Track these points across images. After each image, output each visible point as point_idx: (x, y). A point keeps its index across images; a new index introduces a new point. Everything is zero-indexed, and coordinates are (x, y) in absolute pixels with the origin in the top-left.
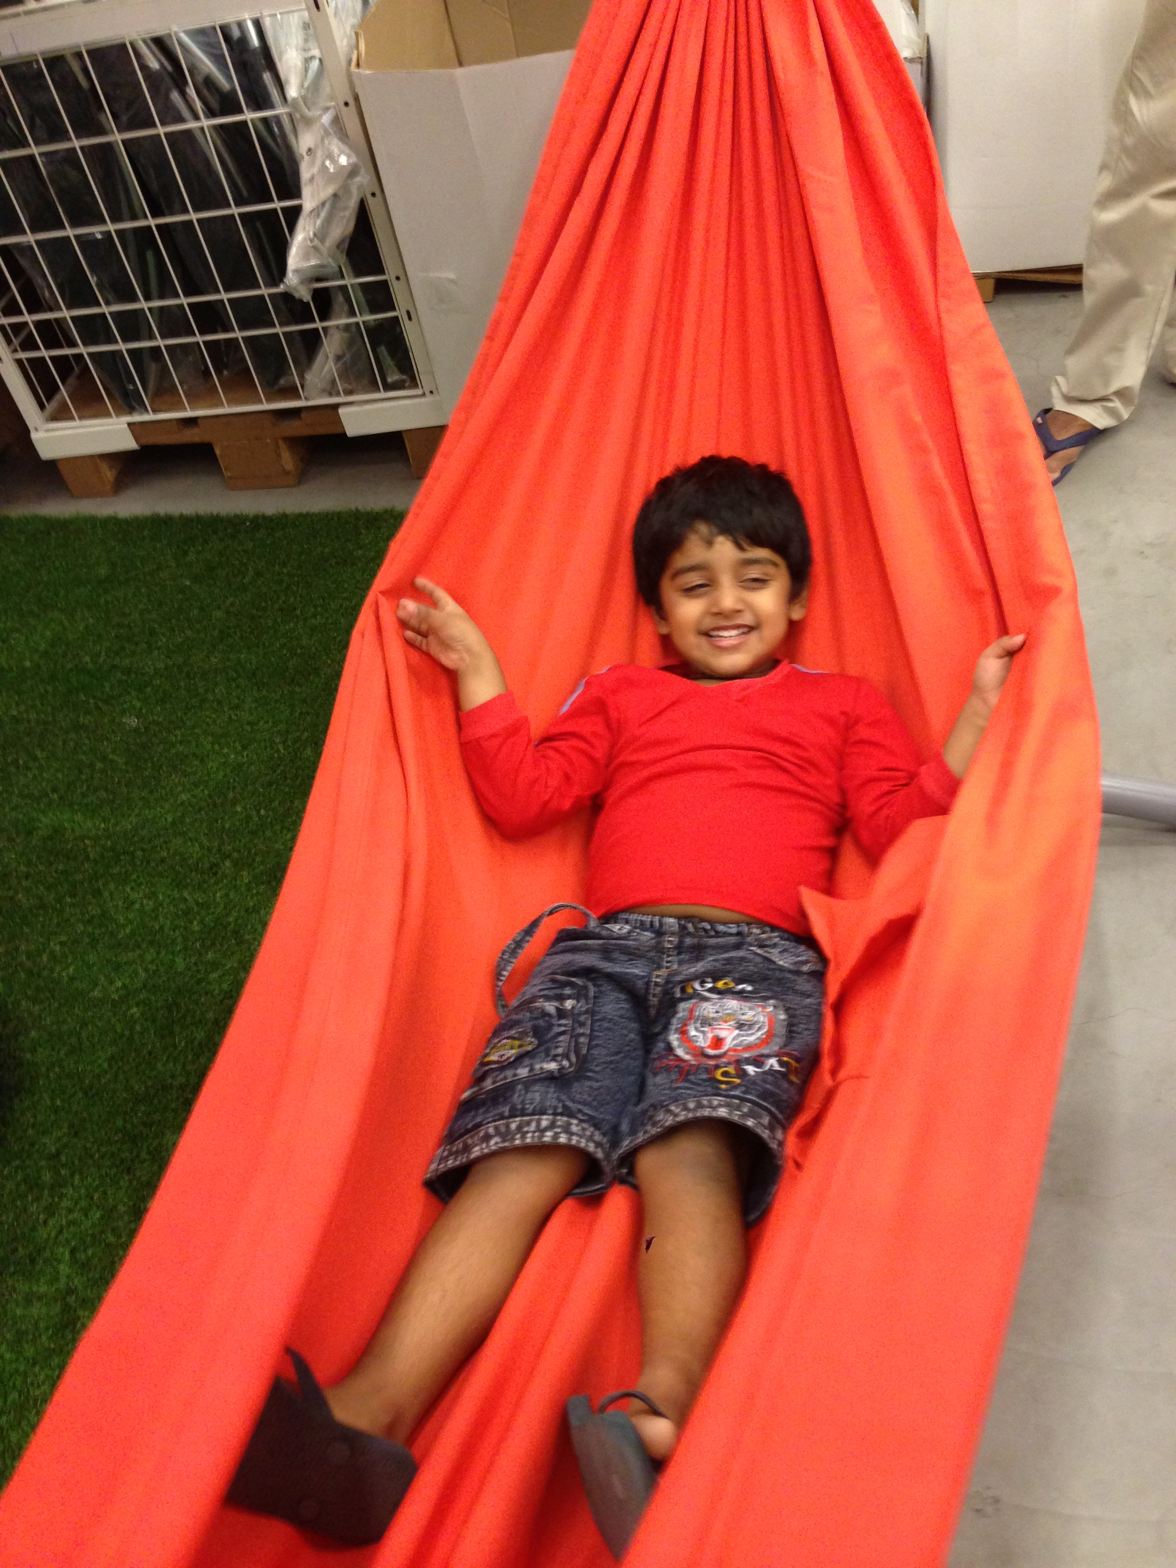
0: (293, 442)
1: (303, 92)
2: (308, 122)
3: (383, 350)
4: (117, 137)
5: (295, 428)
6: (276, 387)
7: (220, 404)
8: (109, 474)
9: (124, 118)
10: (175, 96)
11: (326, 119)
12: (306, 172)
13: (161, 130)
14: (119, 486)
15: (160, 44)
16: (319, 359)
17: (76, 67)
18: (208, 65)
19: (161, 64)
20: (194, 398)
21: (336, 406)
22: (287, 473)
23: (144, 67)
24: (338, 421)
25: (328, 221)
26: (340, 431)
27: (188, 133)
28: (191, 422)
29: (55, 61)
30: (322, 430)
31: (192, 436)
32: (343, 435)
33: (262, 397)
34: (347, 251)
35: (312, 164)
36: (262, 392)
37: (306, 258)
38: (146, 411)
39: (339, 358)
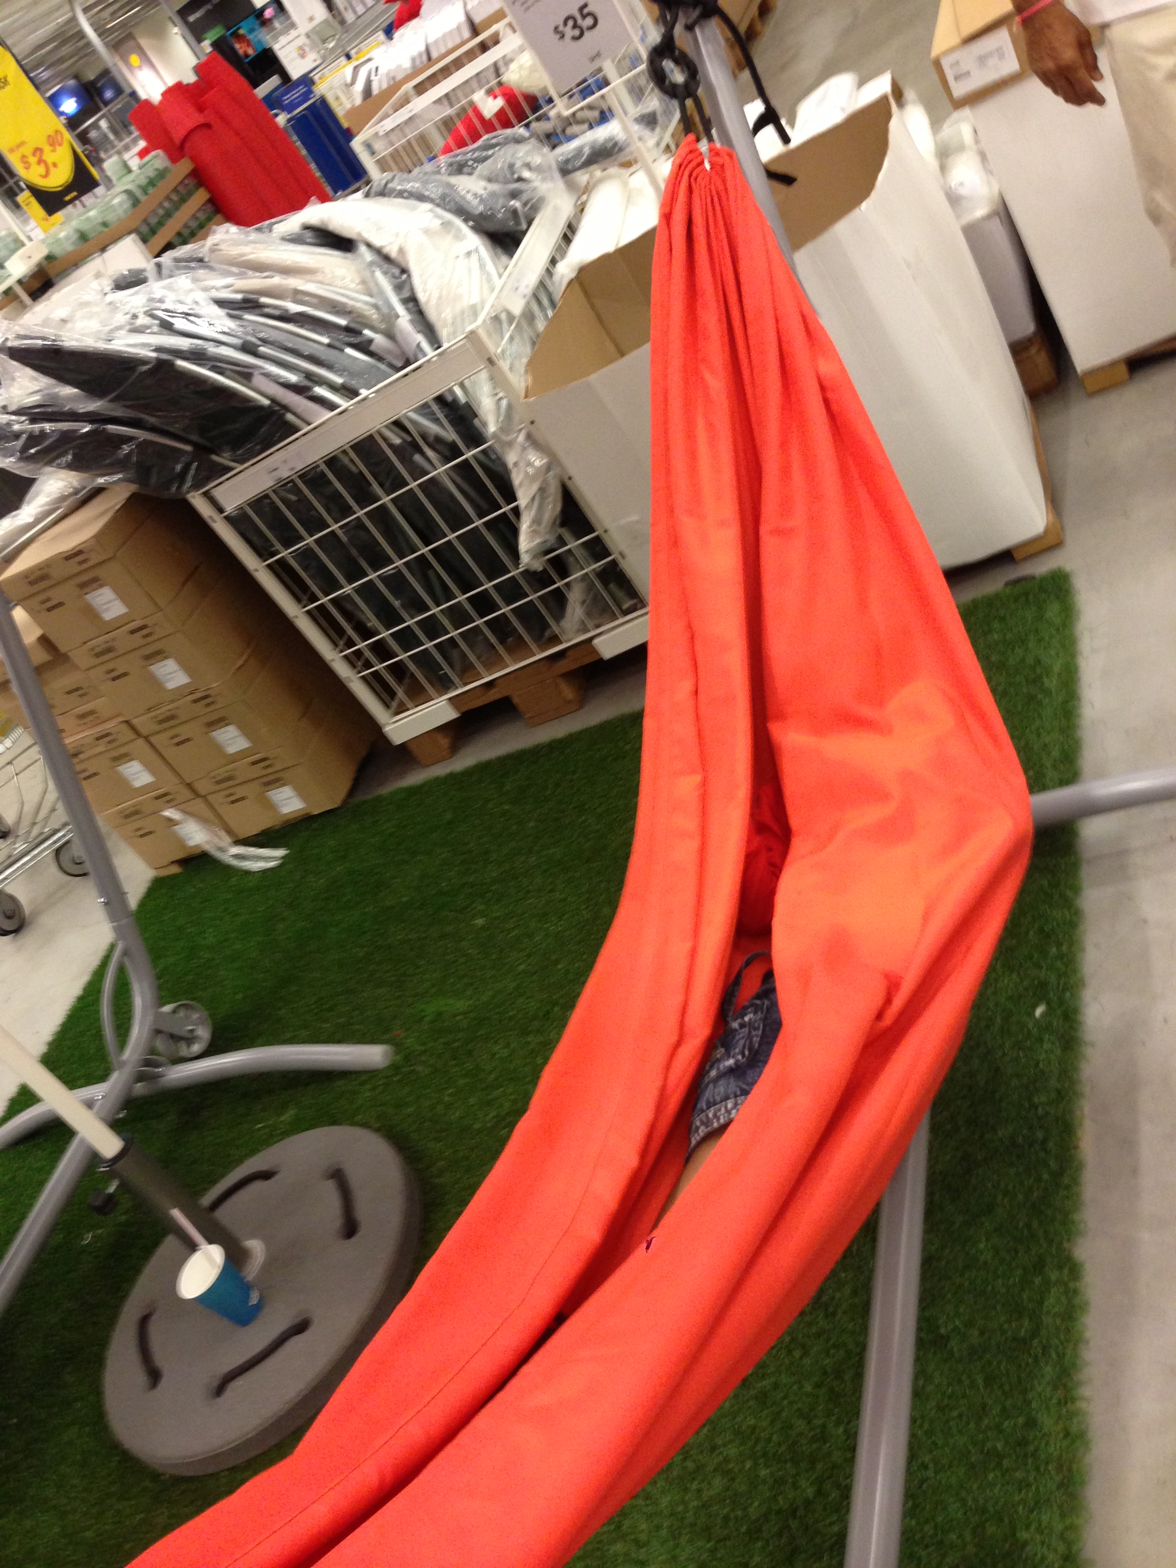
0: (568, 676)
1: (500, 425)
2: (510, 444)
3: (612, 586)
4: (386, 500)
5: (565, 666)
6: (544, 639)
7: (507, 666)
8: (444, 742)
9: (387, 484)
10: (417, 458)
11: (521, 438)
12: (517, 479)
13: (413, 485)
14: (454, 749)
15: (398, 424)
16: (569, 610)
17: (346, 461)
18: (433, 428)
19: (402, 438)
20: (490, 666)
21: (591, 639)
22: (570, 702)
23: (391, 446)
24: (594, 651)
25: (540, 508)
26: (598, 658)
27: (432, 480)
28: (490, 684)
29: (332, 462)
30: (587, 660)
31: (494, 695)
32: (601, 660)
33: (534, 650)
34: (563, 524)
35: (518, 473)
36: (533, 647)
37: (532, 540)
38: (457, 688)
39: (584, 603)
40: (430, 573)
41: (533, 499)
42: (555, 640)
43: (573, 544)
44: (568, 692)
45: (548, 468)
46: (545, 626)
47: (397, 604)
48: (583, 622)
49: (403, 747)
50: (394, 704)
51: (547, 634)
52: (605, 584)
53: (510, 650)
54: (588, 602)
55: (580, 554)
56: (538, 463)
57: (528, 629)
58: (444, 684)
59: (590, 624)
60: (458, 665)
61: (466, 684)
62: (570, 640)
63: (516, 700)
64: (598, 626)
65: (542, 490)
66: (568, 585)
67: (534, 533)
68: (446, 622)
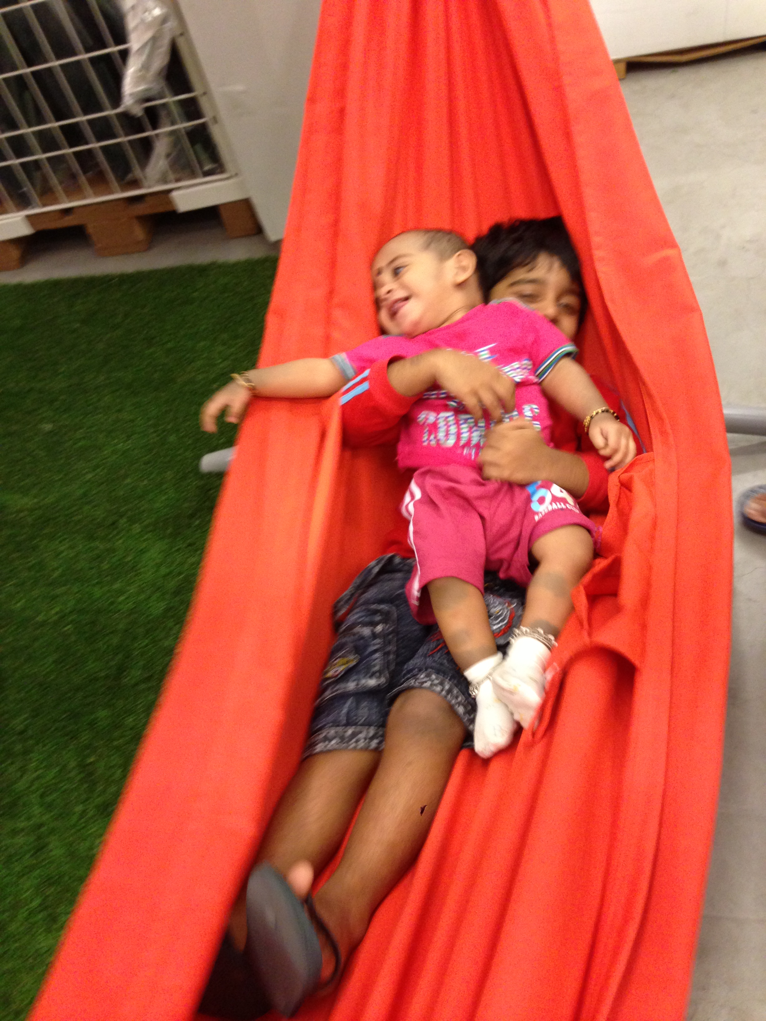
0: (143, 219)
3: (198, 147)
5: (142, 209)
6: (127, 181)
7: (88, 197)
8: (15, 253)
12: (131, 23)
14: (23, 261)
16: (153, 159)
20: (70, 193)
21: (170, 191)
22: (139, 242)
24: (170, 202)
25: (150, 57)
26: (172, 209)
28: (67, 211)
30: (161, 209)
31: (68, 221)
32: (174, 212)
33: (115, 188)
34: (166, 78)
35: (134, 16)
36: (115, 184)
37: (137, 84)
38: (36, 207)
39: (168, 156)
41: (145, 45)
42: (135, 184)
43: (171, 99)
44: (139, 233)
45: (164, 20)
46: (129, 168)
48: (165, 174)
51: (130, 177)
52: (193, 143)
53: (92, 182)
54: (172, 156)
55: (176, 110)
56: (156, 11)
57: (113, 168)
58: (23, 201)
59: (171, 176)
60: (40, 185)
61: (44, 205)
62: (150, 187)
63: (90, 229)
64: (178, 180)
65: (154, 39)
66: (157, 135)
67: (139, 79)
68: (34, 144)
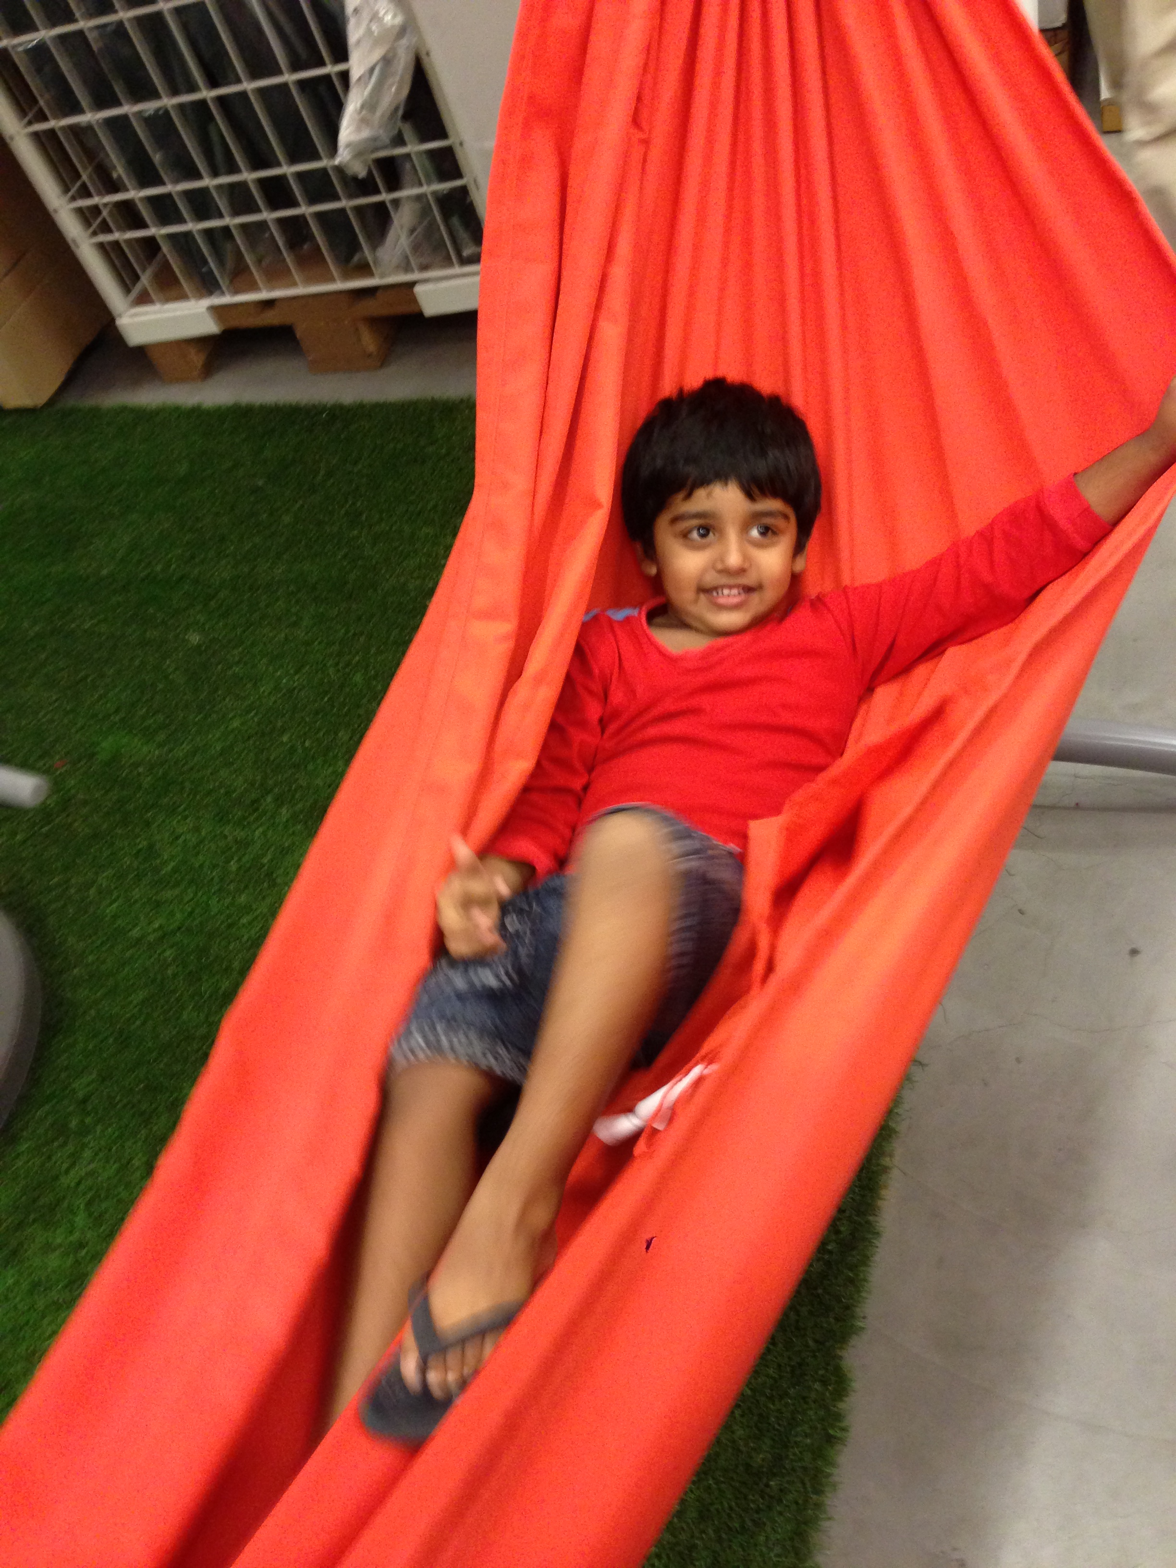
0: (374, 322)
3: (455, 221)
5: (373, 308)
6: (349, 265)
7: (296, 286)
8: (197, 359)
12: (355, 33)
14: (208, 370)
16: (391, 235)
21: (412, 285)
22: (370, 355)
24: (414, 300)
25: (379, 87)
26: (416, 310)
28: (269, 304)
30: (403, 309)
31: (271, 318)
32: (420, 314)
33: (335, 274)
34: (406, 117)
35: (358, 24)
36: (335, 270)
37: (358, 129)
38: (223, 293)
39: (412, 231)
40: (212, 129)
41: (372, 70)
42: (365, 269)
43: (414, 148)
44: (369, 341)
45: (402, 31)
46: (355, 247)
47: (157, 158)
48: (407, 257)
49: (141, 352)
50: (136, 291)
51: (356, 258)
52: (446, 216)
53: (302, 265)
54: (419, 230)
55: (421, 166)
56: (388, 18)
57: (332, 246)
58: (209, 286)
59: (415, 263)
60: (230, 263)
61: (236, 292)
62: (382, 276)
63: (300, 333)
64: (424, 268)
65: (387, 61)
66: (396, 202)
67: (363, 122)
68: (222, 204)
